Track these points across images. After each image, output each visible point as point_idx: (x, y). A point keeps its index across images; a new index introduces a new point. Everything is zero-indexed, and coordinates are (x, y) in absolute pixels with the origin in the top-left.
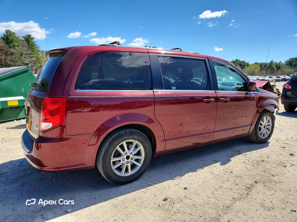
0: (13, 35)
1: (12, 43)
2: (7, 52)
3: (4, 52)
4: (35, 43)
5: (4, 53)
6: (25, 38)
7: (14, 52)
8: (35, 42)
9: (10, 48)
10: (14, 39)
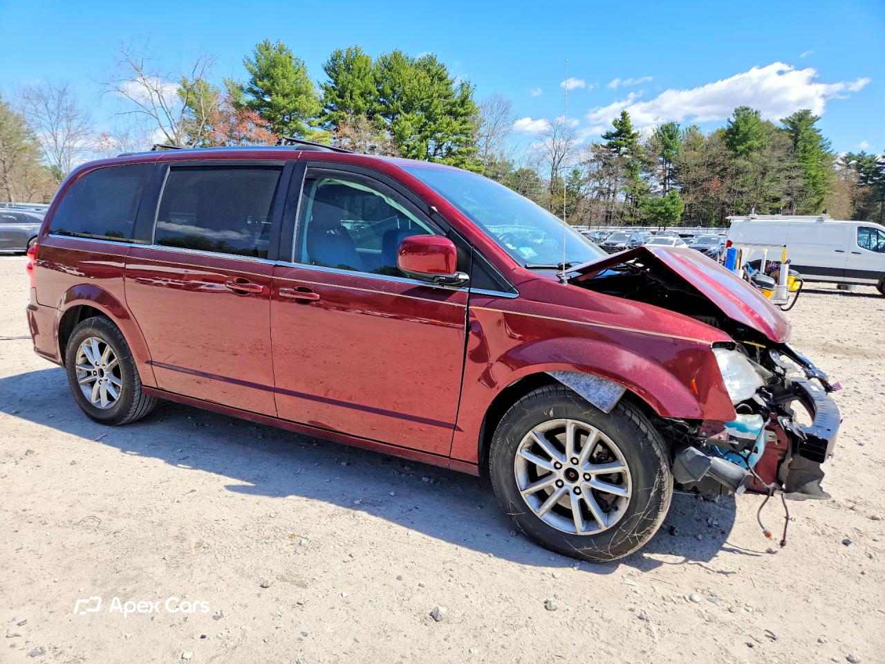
0: (752, 120)
1: (745, 141)
2: (725, 169)
3: (718, 169)
4: (818, 133)
5: (717, 174)
6: (790, 121)
7: (745, 167)
8: (819, 131)
9: (736, 157)
10: (755, 129)
